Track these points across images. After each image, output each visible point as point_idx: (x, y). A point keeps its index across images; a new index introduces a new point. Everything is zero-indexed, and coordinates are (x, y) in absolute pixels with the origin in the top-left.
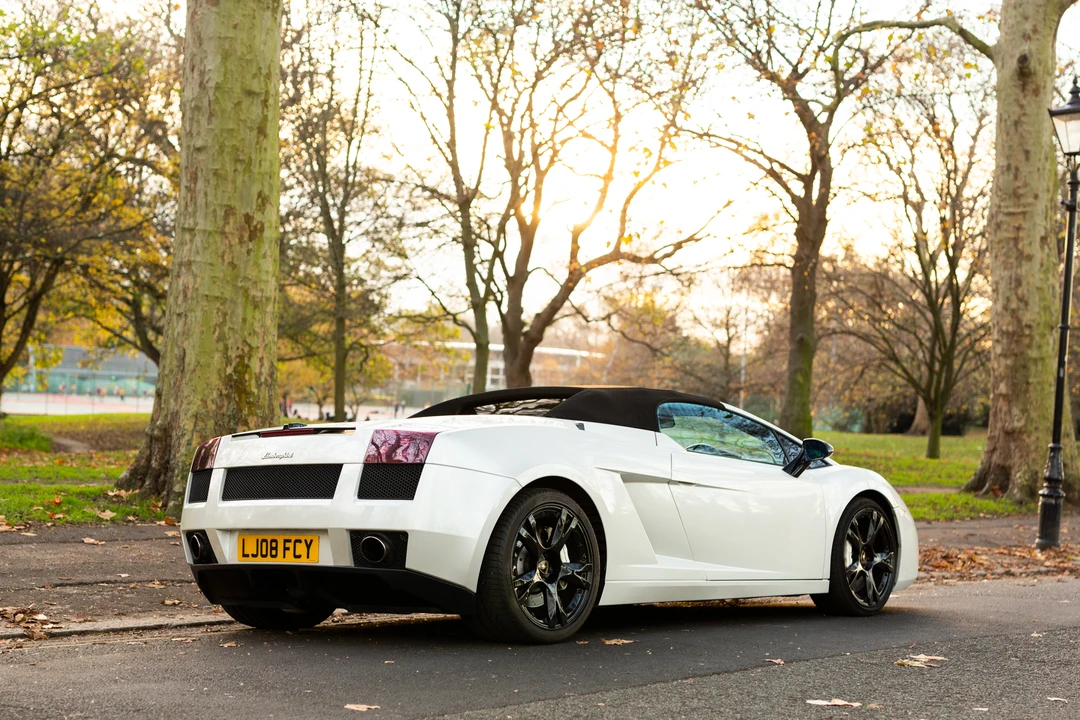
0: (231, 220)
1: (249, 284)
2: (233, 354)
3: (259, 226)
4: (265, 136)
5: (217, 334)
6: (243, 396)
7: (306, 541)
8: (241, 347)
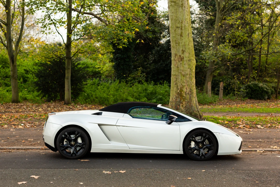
0: (177, 57)
1: (181, 71)
2: (179, 87)
3: (182, 58)
4: (182, 36)
5: (175, 83)
6: (182, 97)
8: (181, 86)
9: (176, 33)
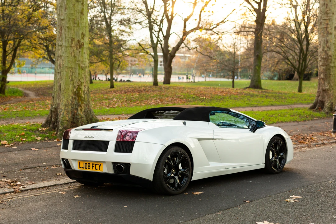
0: (74, 42)
1: (80, 62)
2: (76, 85)
3: (82, 44)
4: (83, 15)
5: (70, 79)
6: (80, 98)
7: (99, 164)
8: (78, 82)
9: (76, 9)
